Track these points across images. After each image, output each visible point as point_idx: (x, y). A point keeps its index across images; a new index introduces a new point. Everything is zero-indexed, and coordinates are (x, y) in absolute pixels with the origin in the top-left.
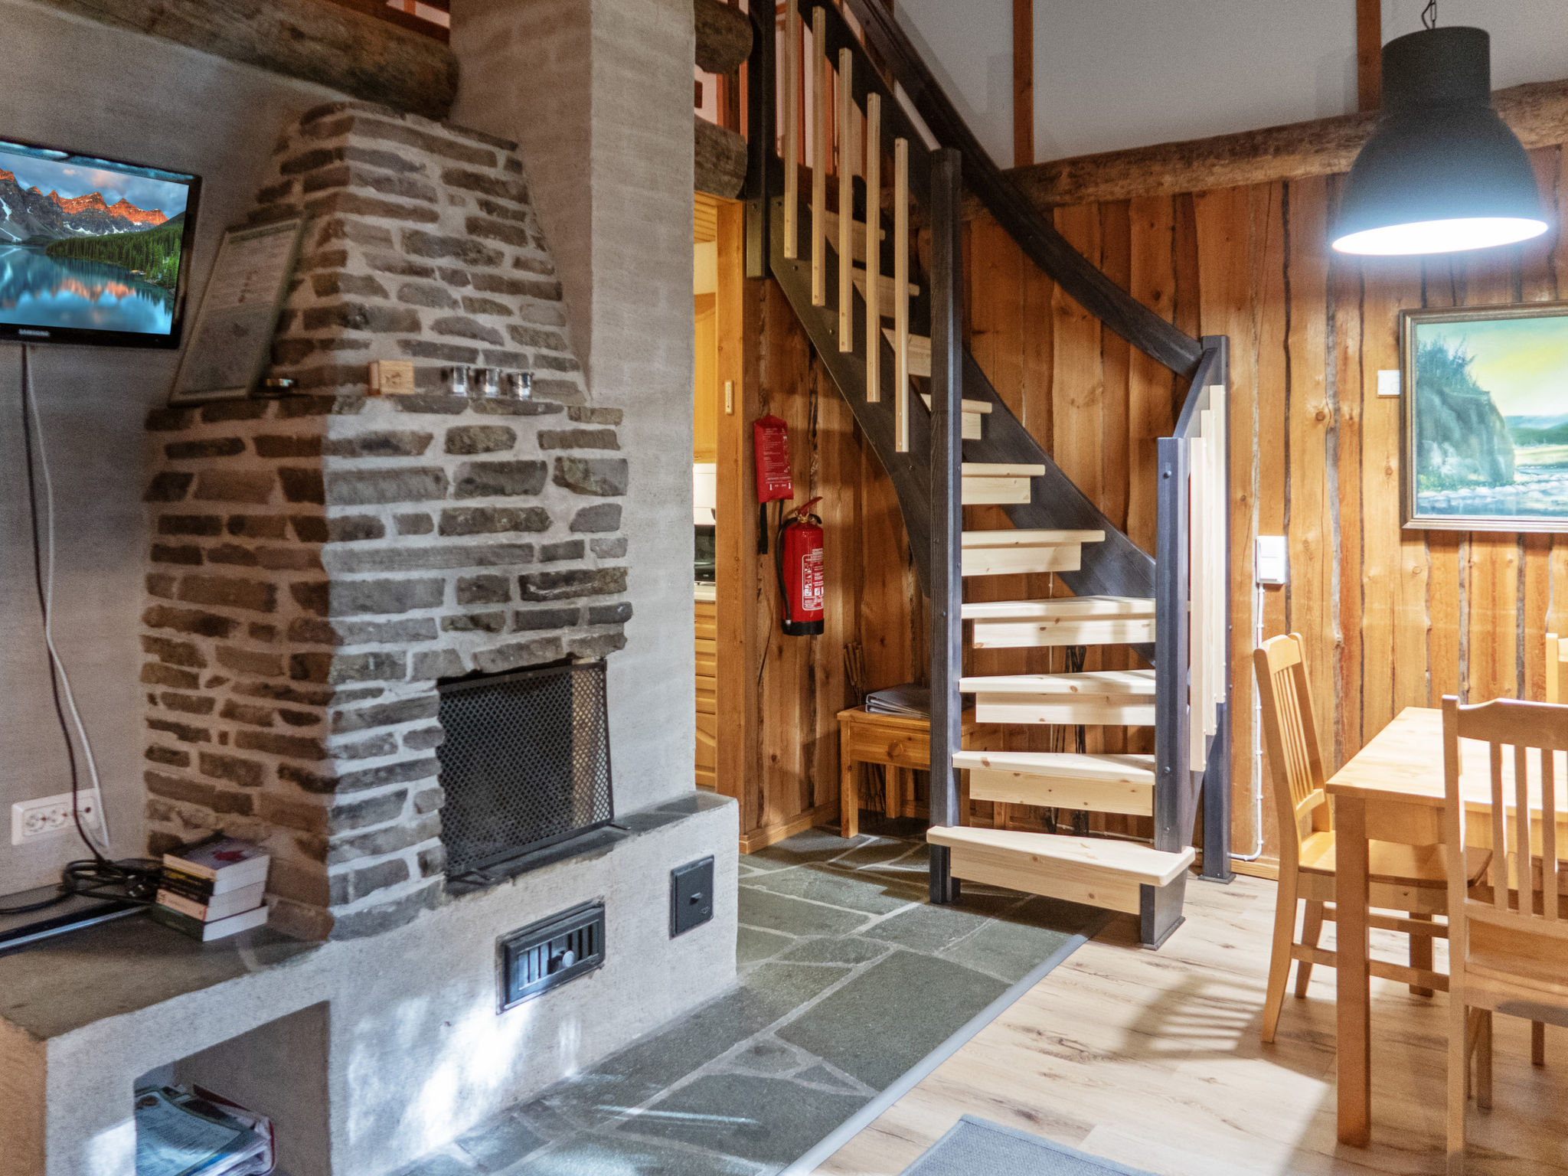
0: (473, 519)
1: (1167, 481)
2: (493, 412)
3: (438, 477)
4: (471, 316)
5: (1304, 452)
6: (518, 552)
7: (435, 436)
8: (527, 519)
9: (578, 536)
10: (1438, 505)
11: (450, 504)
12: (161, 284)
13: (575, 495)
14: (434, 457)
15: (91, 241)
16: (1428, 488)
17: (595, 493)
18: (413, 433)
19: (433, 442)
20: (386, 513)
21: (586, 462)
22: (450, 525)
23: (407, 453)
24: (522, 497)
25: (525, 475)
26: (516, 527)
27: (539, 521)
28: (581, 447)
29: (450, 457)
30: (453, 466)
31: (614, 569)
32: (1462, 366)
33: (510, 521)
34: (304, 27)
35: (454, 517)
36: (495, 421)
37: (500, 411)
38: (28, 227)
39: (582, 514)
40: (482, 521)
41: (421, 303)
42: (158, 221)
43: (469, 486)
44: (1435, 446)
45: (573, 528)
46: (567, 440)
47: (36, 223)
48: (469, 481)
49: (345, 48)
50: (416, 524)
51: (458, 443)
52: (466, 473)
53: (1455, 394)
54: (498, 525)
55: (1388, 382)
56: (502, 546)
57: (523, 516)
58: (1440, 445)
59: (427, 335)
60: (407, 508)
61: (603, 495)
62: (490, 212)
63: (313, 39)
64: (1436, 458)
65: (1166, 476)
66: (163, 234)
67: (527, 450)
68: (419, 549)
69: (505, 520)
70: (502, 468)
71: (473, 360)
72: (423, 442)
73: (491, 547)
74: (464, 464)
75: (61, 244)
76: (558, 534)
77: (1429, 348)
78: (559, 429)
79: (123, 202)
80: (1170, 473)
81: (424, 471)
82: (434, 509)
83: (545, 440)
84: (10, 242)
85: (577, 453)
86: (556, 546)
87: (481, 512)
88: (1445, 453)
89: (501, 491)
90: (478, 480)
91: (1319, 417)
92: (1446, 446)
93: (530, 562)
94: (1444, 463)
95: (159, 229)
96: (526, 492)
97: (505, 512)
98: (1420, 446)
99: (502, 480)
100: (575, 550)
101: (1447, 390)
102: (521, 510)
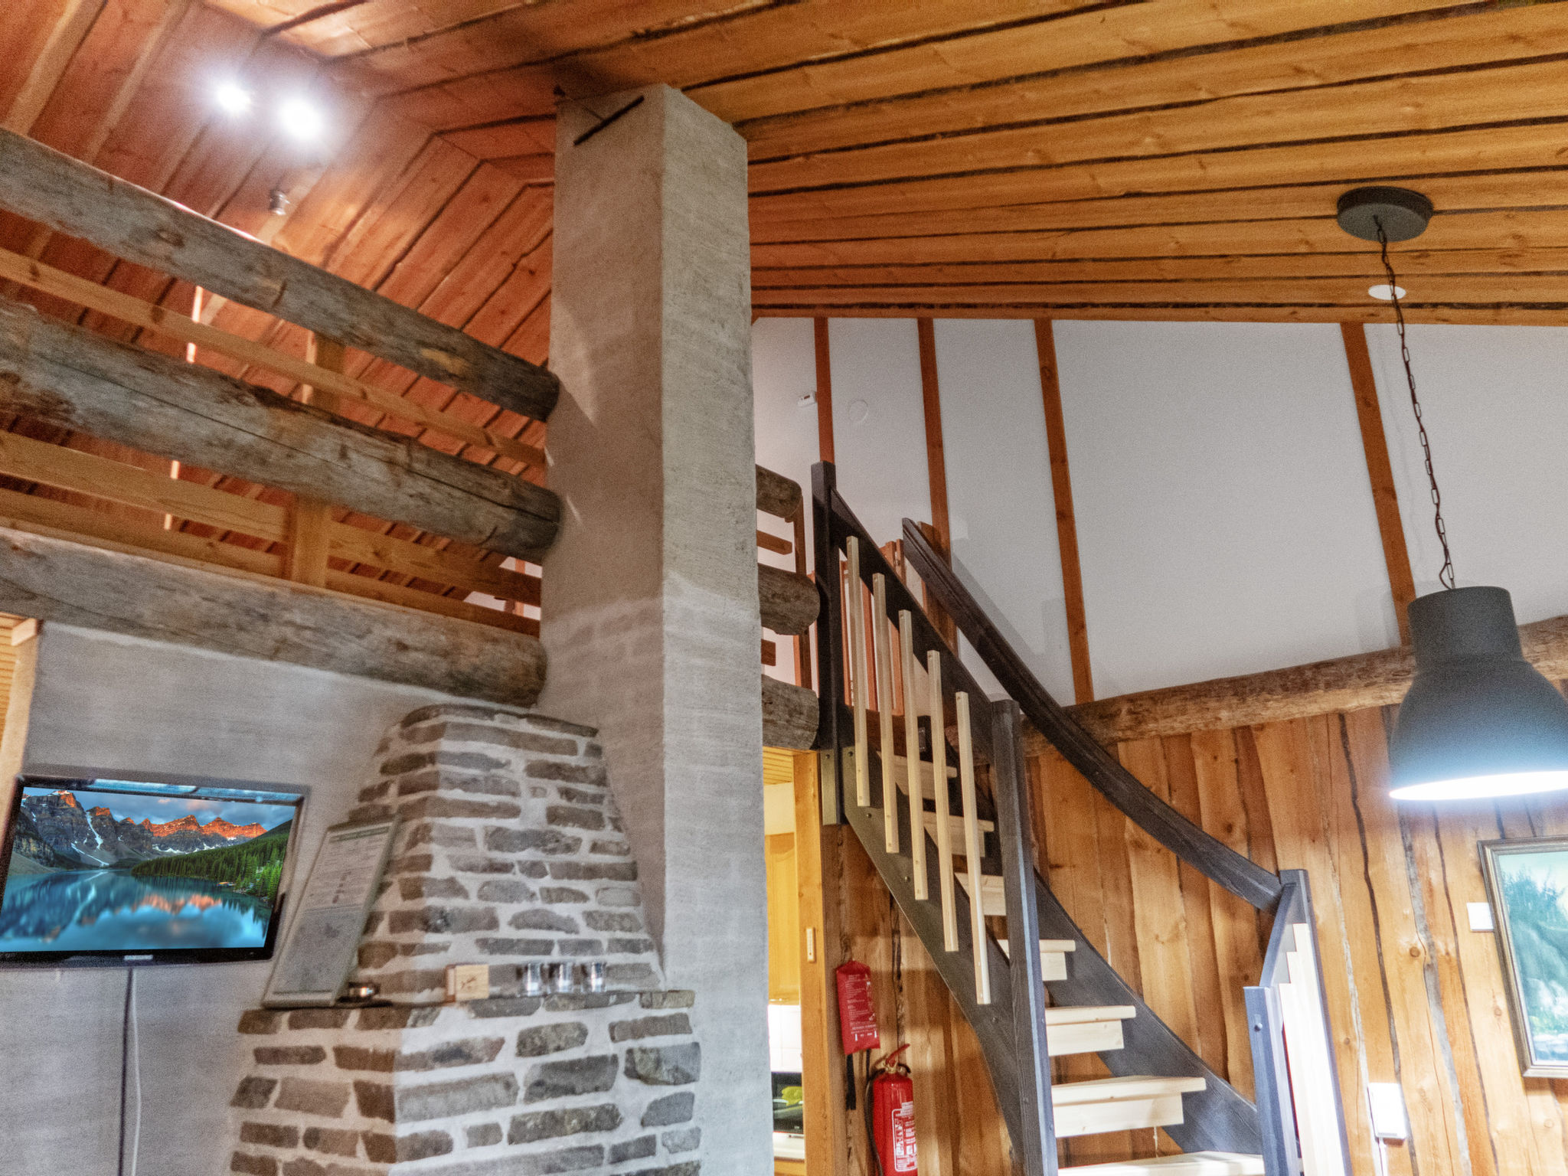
0: (543, 1123)
1: (1259, 1034)
2: (565, 1007)
3: (508, 1083)
4: (548, 907)
5: (1403, 990)
6: (587, 1154)
7: (507, 1039)
8: (597, 1119)
9: (649, 1131)
10: (1558, 1050)
11: (520, 1109)
13: (646, 1087)
14: (507, 1062)
16: (1542, 1030)
17: (668, 1083)
18: (485, 1040)
19: (505, 1046)
20: (456, 1127)
21: (658, 1050)
22: (519, 1133)
23: (478, 1061)
24: (593, 1095)
25: (594, 1072)
26: (586, 1127)
27: (609, 1119)
28: (653, 1034)
29: (521, 1060)
30: (524, 1070)
31: (687, 1164)
32: (1553, 898)
33: (580, 1122)
34: (409, 640)
35: (524, 1124)
36: (567, 1017)
37: (571, 1007)
38: (116, 853)
39: (655, 1106)
40: (552, 1125)
41: (500, 900)
43: (539, 1088)
44: (1542, 984)
45: (643, 1124)
46: (637, 1030)
47: (126, 847)
48: (539, 1084)
49: (445, 654)
50: (484, 1135)
51: (529, 1045)
52: (536, 1075)
53: (1552, 928)
54: (568, 1128)
55: (1479, 915)
56: (571, 1150)
57: (593, 1115)
58: (1547, 985)
59: (505, 932)
60: (478, 1119)
61: (675, 1084)
62: (570, 799)
63: (416, 649)
64: (1544, 997)
65: (1257, 1029)
66: (263, 845)
67: (599, 1044)
68: (487, 1163)
69: (574, 1121)
70: (572, 1067)
71: (548, 952)
72: (494, 1047)
73: (561, 1152)
74: (534, 1066)
76: (629, 1132)
77: (1515, 879)
78: (630, 1019)
80: (1260, 1026)
81: (494, 1078)
82: (502, 1117)
83: (616, 1031)
84: (96, 867)
85: (649, 1042)
86: (626, 1145)
87: (551, 1115)
88: (1554, 992)
89: (571, 1091)
90: (548, 1081)
91: (1414, 953)
92: (1554, 984)
93: (599, 1165)
94: (1555, 1002)
96: (597, 1089)
97: (576, 1112)
98: (1526, 985)
99: (573, 1079)
100: (647, 1147)
101: (1542, 924)
102: (592, 1108)
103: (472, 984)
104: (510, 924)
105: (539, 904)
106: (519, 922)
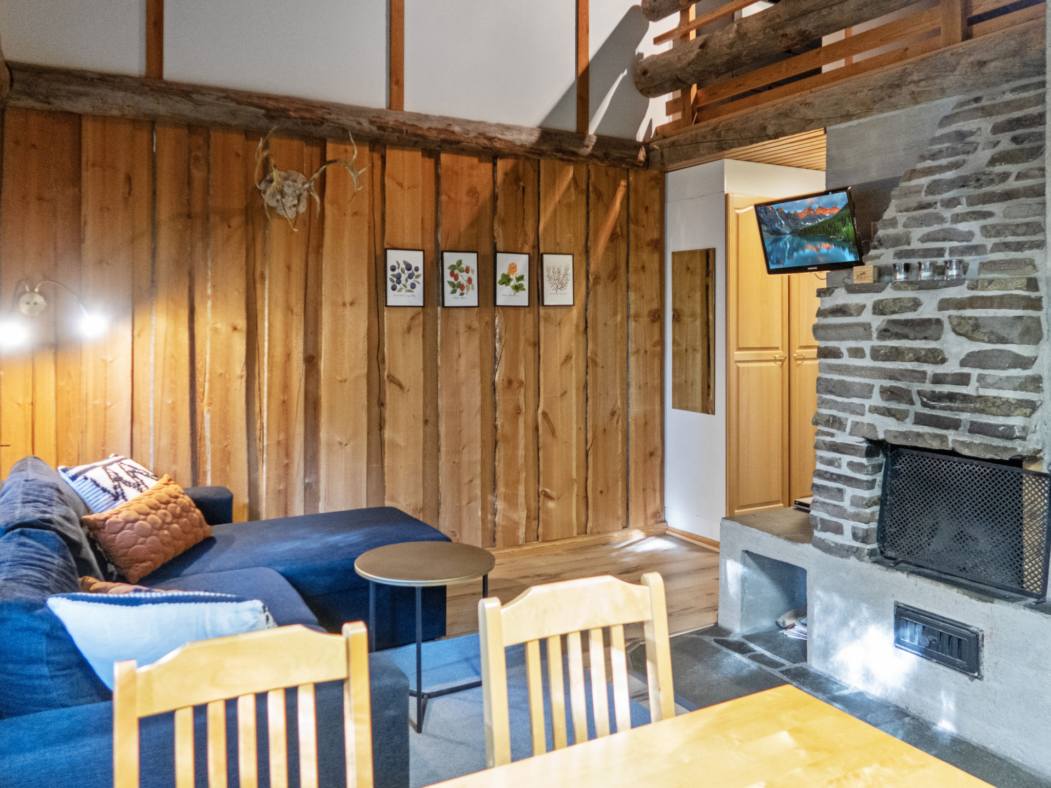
0: (890, 352)
2: (905, 289)
3: (867, 327)
6: (918, 375)
7: (867, 305)
8: (925, 355)
9: (966, 370)
11: (876, 343)
12: (844, 241)
13: (969, 342)
14: (867, 316)
15: (812, 227)
17: (983, 341)
18: (857, 304)
19: (866, 309)
20: (844, 346)
21: (976, 319)
22: (876, 354)
23: (851, 315)
24: (924, 341)
25: (927, 327)
26: (918, 360)
27: (937, 357)
28: (973, 308)
29: (875, 316)
30: (877, 322)
31: (994, 397)
33: (914, 356)
35: (878, 351)
36: (909, 294)
37: (910, 288)
38: (790, 227)
39: (971, 355)
40: (896, 354)
42: (836, 211)
43: (885, 333)
45: (963, 363)
46: (960, 304)
47: (792, 224)
48: (886, 330)
50: (857, 353)
51: (879, 309)
52: (883, 326)
54: (907, 357)
56: (907, 370)
57: (923, 353)
59: (916, 245)
60: (853, 344)
61: (989, 342)
66: (840, 217)
67: (928, 310)
68: (859, 367)
69: (911, 355)
70: (906, 323)
71: (942, 255)
72: (861, 309)
73: (901, 370)
74: (883, 321)
75: (802, 231)
76: (952, 367)
78: (959, 297)
79: (820, 207)
81: (858, 325)
82: (866, 345)
83: (944, 305)
84: (786, 234)
85: (968, 313)
86: (946, 375)
87: (897, 349)
89: (906, 337)
90: (892, 330)
93: (924, 382)
95: (837, 215)
96: (926, 338)
97: (911, 349)
99: (906, 330)
100: (963, 379)
102: (922, 349)
103: (863, 276)
104: (919, 240)
105: (947, 225)
106: (926, 239)
